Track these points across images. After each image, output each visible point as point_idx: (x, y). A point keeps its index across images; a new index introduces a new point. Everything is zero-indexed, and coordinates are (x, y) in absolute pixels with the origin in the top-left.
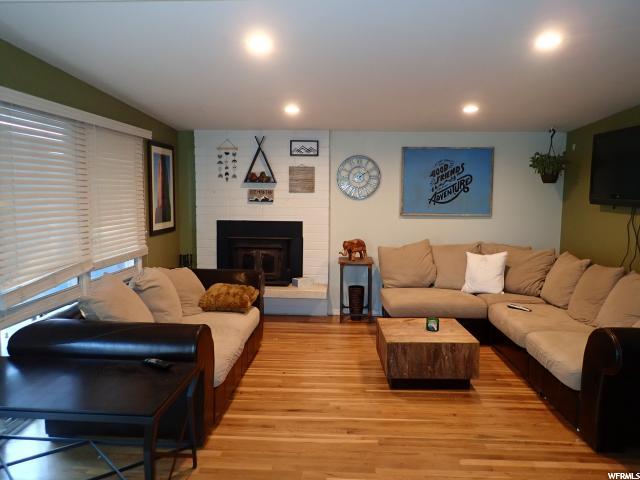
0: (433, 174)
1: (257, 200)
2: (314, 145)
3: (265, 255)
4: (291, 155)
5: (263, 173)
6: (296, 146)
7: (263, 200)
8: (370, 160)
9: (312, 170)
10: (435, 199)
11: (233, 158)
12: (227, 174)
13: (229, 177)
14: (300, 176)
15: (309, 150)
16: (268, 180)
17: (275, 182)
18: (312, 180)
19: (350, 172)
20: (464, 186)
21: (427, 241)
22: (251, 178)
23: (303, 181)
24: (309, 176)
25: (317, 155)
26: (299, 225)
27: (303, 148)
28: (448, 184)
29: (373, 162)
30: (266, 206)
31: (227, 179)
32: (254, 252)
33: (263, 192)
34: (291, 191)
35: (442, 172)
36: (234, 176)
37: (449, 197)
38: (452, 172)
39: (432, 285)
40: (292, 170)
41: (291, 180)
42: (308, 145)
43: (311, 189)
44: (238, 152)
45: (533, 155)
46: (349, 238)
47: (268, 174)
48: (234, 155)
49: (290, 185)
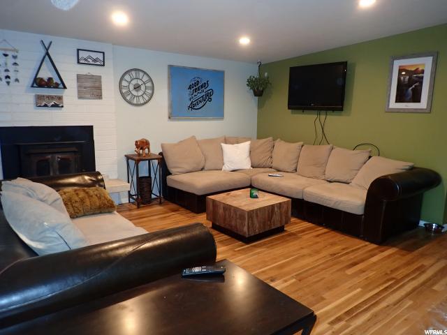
0: (190, 88)
1: (46, 106)
2: (100, 56)
3: (61, 159)
4: (78, 62)
5: (50, 79)
6: (82, 54)
7: (52, 106)
8: (145, 73)
9: (98, 79)
10: (192, 107)
11: (14, 61)
12: (7, 77)
13: (12, 80)
14: (88, 84)
15: (95, 60)
16: (57, 86)
17: (65, 87)
18: (100, 88)
19: (130, 83)
20: (208, 97)
21: (194, 137)
22: (38, 83)
23: (91, 89)
24: (97, 84)
25: (104, 65)
26: (89, 129)
27: (90, 57)
28: (200, 95)
29: (148, 75)
30: (55, 111)
31: (8, 83)
32: (49, 156)
33: (52, 98)
34: (80, 97)
35: (196, 86)
36: (17, 80)
37: (201, 105)
38: (202, 87)
39: (202, 169)
40: (79, 77)
41: (79, 87)
42: (94, 55)
43: (100, 96)
44: (19, 55)
45: (248, 78)
46: (139, 138)
47: (56, 80)
48: (15, 57)
49: (79, 92)
